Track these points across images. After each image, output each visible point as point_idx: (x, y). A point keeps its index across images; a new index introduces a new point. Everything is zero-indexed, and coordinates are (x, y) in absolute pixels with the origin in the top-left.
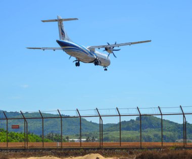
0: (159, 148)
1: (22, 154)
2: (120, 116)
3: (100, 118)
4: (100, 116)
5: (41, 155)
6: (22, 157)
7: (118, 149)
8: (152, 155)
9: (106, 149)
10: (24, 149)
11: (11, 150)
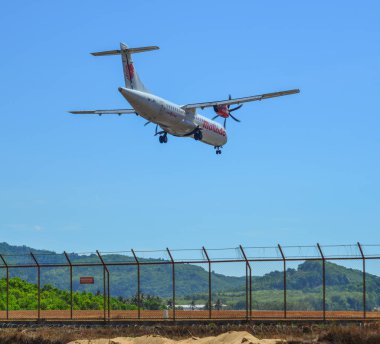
0: (360, 322)
1: (100, 332)
2: (284, 260)
3: (247, 264)
4: (247, 261)
5: (137, 333)
6: (99, 337)
7: (282, 322)
8: (349, 334)
9: (258, 323)
10: (104, 323)
11: (79, 323)
